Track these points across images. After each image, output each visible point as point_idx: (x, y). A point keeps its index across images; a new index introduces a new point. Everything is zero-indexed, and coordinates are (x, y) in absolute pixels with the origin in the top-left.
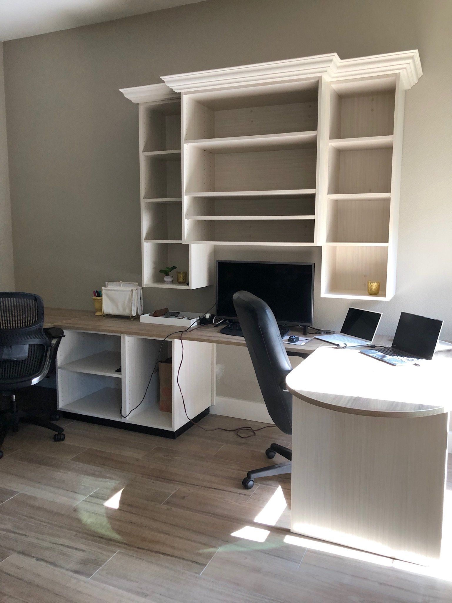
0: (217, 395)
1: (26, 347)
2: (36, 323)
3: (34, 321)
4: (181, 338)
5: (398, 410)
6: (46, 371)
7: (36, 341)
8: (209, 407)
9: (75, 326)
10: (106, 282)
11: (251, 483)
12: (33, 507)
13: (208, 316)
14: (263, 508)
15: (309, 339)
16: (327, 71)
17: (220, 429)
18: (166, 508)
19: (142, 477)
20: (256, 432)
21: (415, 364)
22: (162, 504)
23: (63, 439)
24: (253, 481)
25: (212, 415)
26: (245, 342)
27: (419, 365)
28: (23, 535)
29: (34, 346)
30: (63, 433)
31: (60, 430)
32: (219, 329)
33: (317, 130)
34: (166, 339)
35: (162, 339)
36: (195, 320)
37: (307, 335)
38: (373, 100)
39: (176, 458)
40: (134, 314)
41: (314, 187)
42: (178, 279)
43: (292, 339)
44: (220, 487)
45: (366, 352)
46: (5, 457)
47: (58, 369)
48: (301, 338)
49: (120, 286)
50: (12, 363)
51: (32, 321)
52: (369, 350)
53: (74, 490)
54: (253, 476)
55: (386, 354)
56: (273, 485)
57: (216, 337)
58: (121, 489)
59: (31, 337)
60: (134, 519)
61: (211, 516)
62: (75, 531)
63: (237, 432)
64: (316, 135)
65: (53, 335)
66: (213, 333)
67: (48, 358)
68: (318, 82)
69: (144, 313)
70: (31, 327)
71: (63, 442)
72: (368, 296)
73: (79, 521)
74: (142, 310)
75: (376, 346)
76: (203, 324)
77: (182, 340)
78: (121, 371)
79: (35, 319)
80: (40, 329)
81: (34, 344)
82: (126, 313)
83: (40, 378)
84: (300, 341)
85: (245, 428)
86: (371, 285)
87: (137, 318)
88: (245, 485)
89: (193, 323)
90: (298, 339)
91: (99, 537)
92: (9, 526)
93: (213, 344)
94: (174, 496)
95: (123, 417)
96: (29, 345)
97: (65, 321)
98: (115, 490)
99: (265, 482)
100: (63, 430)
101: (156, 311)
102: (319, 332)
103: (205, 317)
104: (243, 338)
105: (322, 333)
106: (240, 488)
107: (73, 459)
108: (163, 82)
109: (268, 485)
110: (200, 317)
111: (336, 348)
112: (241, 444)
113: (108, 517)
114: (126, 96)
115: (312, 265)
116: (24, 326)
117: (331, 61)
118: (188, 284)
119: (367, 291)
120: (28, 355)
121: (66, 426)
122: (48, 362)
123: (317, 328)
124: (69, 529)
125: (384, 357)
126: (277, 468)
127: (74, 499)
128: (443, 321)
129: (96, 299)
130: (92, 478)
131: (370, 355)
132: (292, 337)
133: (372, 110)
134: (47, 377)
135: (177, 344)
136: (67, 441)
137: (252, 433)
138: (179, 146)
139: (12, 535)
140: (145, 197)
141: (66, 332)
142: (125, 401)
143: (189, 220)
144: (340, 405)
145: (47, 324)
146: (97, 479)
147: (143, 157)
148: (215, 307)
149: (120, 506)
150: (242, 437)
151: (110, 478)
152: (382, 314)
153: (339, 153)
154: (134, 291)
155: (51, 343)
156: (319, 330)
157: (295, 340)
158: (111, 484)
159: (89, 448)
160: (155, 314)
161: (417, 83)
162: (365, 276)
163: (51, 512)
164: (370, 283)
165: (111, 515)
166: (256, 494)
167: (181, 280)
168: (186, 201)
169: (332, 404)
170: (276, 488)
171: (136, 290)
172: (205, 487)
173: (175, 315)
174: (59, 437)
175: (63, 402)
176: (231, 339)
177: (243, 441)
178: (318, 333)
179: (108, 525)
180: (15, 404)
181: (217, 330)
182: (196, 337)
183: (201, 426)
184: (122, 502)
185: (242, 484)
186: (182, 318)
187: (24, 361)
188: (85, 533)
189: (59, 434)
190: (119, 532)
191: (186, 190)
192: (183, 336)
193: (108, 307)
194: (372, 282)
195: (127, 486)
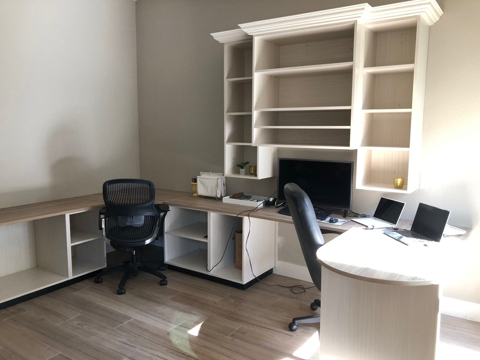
0: (279, 259)
1: (143, 217)
2: (150, 201)
3: (148, 199)
4: (249, 216)
5: (395, 279)
6: (155, 235)
7: (149, 214)
8: (272, 268)
9: (177, 203)
10: (201, 172)
11: (295, 327)
12: (141, 328)
13: (271, 199)
14: (301, 346)
15: (347, 221)
16: (361, 17)
17: (278, 285)
18: (231, 339)
19: (217, 315)
20: (306, 290)
21: (425, 245)
22: (228, 336)
23: (166, 284)
24: (296, 325)
25: (275, 275)
26: (292, 221)
27: (428, 246)
28: (132, 346)
29: (148, 217)
30: (166, 280)
31: (164, 278)
32: (278, 210)
33: (353, 61)
34: (239, 216)
35: (236, 216)
36: (262, 202)
37: (346, 218)
38: (402, 34)
39: (243, 304)
40: (219, 196)
41: (350, 104)
42: (250, 172)
43: (332, 221)
44: (272, 328)
45: (388, 233)
46: (126, 293)
47: (165, 234)
48: (339, 220)
49: (210, 175)
50: (133, 228)
51: (147, 199)
52: (391, 232)
53: (169, 320)
54: (297, 322)
55: (404, 236)
56: (312, 330)
57: (274, 216)
58: (202, 322)
59: (146, 210)
60: (208, 344)
61: (262, 348)
62: (167, 348)
63: (292, 289)
64: (352, 65)
65: (162, 209)
66: (273, 212)
67: (157, 226)
68: (354, 24)
69: (226, 196)
70: (146, 204)
71: (165, 286)
72: (395, 189)
73: (170, 341)
74: (225, 193)
75: (398, 229)
76: (267, 206)
77: (250, 217)
78: (207, 238)
79: (149, 198)
80: (152, 205)
81: (148, 216)
82: (213, 195)
83: (151, 240)
84: (339, 223)
85: (298, 286)
86: (396, 181)
87: (221, 199)
88: (290, 328)
89: (260, 204)
90: (337, 221)
91: (183, 354)
92: (125, 340)
93: (276, 222)
94: (238, 331)
95: (208, 271)
96: (145, 216)
97: (171, 200)
98: (198, 323)
99: (307, 328)
100: (166, 278)
101: (234, 194)
102: (357, 215)
103: (269, 201)
104: (291, 217)
105: (359, 216)
106: (286, 330)
107: (171, 299)
108: (240, 28)
109: (309, 330)
110: (265, 200)
111: (366, 229)
112: (293, 298)
113: (190, 341)
114: (215, 38)
115: (351, 164)
116: (142, 203)
117: (363, 9)
118: (256, 176)
119: (393, 185)
120: (144, 223)
121: (169, 275)
122: (157, 228)
123: (356, 213)
124: (163, 346)
125: (401, 237)
126: (316, 317)
127: (169, 326)
128: (450, 212)
129: (193, 184)
130: (182, 313)
131: (391, 236)
132: (332, 218)
133: (402, 42)
134: (156, 239)
135: (246, 219)
136: (168, 286)
137: (303, 291)
138: (251, 74)
139: (126, 346)
140: (227, 112)
141: (171, 208)
142: (210, 259)
143: (257, 128)
144: (351, 273)
145: (158, 201)
146: (186, 314)
147: (226, 82)
148: (276, 193)
149: (199, 334)
150: (295, 292)
151: (195, 314)
152: (405, 203)
153: (374, 77)
154: (219, 180)
155: (160, 215)
156: (357, 214)
157: (334, 221)
158: (195, 318)
159: (183, 292)
160: (233, 197)
161: (439, 20)
162: (395, 173)
163: (152, 333)
164: (395, 179)
165: (192, 340)
166: (298, 335)
167: (252, 172)
168: (255, 114)
169: (346, 272)
170: (314, 332)
171: (220, 179)
172: (261, 327)
173: (248, 198)
174: (163, 283)
175: (168, 258)
176: (285, 218)
177: (295, 296)
178: (355, 216)
179: (189, 346)
180: (135, 257)
181: (276, 211)
182: (259, 215)
183: (264, 282)
184: (201, 332)
185: (289, 327)
186: (253, 201)
187: (141, 228)
188: (173, 350)
189: (164, 280)
190: (196, 352)
191: (256, 106)
192: (250, 214)
193: (201, 191)
194: (397, 178)
195: (205, 321)
